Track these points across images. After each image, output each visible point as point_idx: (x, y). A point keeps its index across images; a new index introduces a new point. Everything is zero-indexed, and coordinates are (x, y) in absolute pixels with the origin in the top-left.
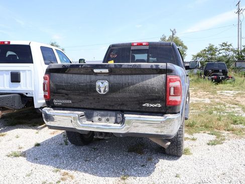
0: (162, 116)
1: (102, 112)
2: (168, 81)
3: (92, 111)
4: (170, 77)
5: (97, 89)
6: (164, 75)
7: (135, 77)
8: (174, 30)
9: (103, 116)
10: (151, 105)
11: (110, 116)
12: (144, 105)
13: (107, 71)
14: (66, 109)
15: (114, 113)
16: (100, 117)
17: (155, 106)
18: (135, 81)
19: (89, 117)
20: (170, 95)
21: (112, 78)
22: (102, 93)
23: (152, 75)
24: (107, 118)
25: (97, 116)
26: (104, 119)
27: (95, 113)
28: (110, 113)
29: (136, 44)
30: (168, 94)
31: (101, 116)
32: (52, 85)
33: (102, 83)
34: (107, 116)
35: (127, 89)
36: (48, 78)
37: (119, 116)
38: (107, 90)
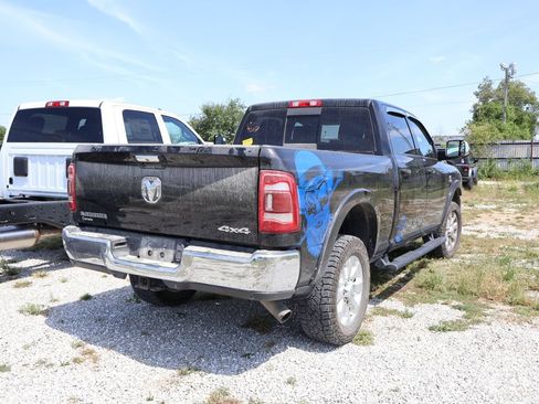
1: (155, 240)
2: (261, 183)
3: (140, 235)
4: (265, 173)
5: (144, 194)
6: (254, 170)
7: (205, 172)
8: (511, 66)
9: (155, 246)
10: (233, 230)
11: (167, 248)
12: (220, 229)
13: (156, 159)
15: (172, 242)
16: (151, 249)
17: (240, 231)
18: (204, 179)
19: (134, 247)
20: (265, 211)
21: (167, 172)
22: (151, 201)
23: (233, 170)
24: (161, 250)
25: (146, 246)
26: (156, 253)
27: (145, 240)
28: (166, 240)
29: (296, 104)
30: (261, 208)
31: (151, 246)
32: (78, 185)
33: (151, 182)
34: (162, 246)
35: (191, 195)
36: (73, 171)
37: (179, 248)
38: (159, 195)
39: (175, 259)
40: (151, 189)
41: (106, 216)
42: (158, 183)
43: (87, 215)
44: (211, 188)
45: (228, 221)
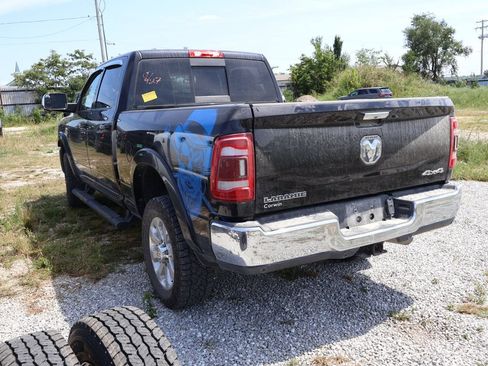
1: (360, 204)
2: (452, 128)
3: (342, 204)
5: (362, 156)
6: (448, 118)
9: (363, 210)
10: (433, 172)
11: (374, 207)
12: (424, 174)
15: (378, 200)
16: (359, 215)
17: (437, 171)
20: (453, 150)
21: (385, 128)
22: (371, 162)
23: (436, 118)
24: (370, 212)
25: (354, 212)
26: (366, 216)
27: (349, 207)
28: (372, 201)
29: (198, 54)
31: (360, 211)
33: (371, 141)
34: (369, 208)
35: (407, 148)
36: (250, 143)
37: (390, 203)
38: (379, 155)
39: (387, 216)
40: (371, 148)
41: (305, 194)
42: (377, 142)
43: (272, 201)
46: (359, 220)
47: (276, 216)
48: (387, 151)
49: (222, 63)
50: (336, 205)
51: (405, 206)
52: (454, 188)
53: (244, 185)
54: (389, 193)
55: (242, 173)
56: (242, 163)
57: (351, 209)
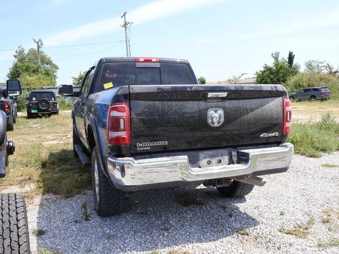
0: (278, 146)
1: (211, 152)
2: (285, 105)
3: (196, 152)
4: (286, 100)
5: (210, 121)
6: (281, 98)
7: (253, 101)
9: (212, 157)
10: (269, 135)
11: (222, 155)
12: (262, 136)
13: (225, 94)
14: (154, 155)
15: (225, 151)
16: (210, 159)
17: (273, 134)
18: (254, 106)
20: (287, 121)
21: (228, 104)
22: (216, 125)
23: (270, 99)
24: (218, 158)
25: (205, 158)
26: (214, 161)
27: (202, 154)
28: (220, 151)
29: (142, 60)
30: (285, 119)
32: (135, 120)
33: (216, 112)
34: (218, 156)
35: (245, 117)
36: (127, 109)
37: (234, 153)
38: (222, 120)
39: (231, 162)
40: (216, 116)
41: (166, 143)
42: (221, 112)
44: (258, 111)
45: (267, 130)
46: (209, 163)
47: (147, 156)
48: (229, 118)
49: (158, 65)
50: (193, 152)
51: (244, 156)
52: (286, 146)
53: (123, 134)
54: (235, 147)
55: (122, 127)
56: (122, 121)
57: (204, 156)
